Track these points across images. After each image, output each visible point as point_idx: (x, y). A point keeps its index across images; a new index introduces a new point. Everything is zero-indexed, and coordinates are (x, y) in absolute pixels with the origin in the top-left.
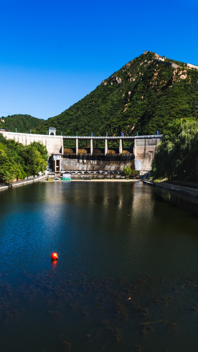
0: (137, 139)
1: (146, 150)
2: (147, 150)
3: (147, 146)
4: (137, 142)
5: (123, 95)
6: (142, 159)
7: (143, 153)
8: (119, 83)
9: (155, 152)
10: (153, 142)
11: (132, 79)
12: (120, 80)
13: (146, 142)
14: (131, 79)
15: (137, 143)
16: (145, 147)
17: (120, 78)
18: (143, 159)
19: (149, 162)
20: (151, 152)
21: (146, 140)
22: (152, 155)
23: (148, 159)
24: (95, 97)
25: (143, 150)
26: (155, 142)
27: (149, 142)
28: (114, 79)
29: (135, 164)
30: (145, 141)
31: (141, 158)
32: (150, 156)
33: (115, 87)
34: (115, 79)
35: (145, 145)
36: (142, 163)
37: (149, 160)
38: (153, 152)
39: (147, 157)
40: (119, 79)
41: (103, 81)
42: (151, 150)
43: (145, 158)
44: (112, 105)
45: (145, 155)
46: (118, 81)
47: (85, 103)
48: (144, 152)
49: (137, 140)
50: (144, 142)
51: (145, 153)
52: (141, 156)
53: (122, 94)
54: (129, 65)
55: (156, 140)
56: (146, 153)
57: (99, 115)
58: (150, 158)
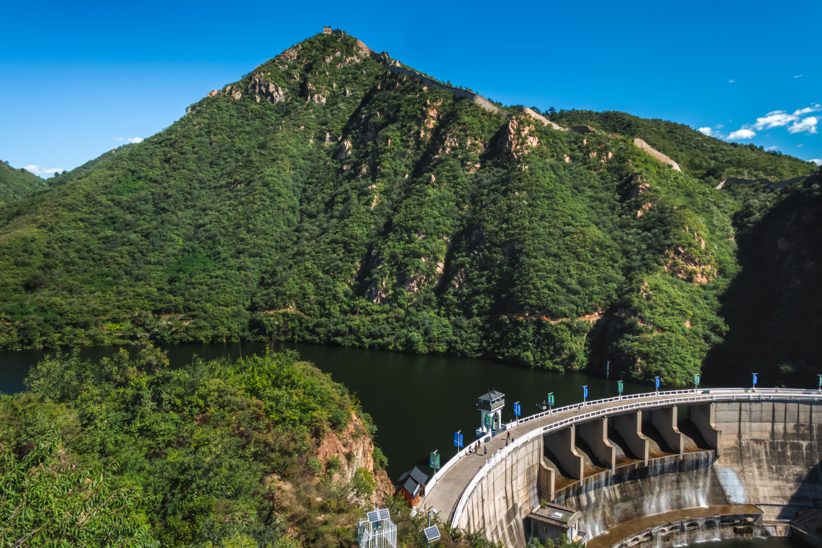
0: (718, 404)
1: (743, 436)
2: (745, 437)
3: (746, 425)
4: (718, 413)
5: (311, 141)
6: (735, 464)
7: (735, 445)
8: (278, 99)
9: (770, 443)
10: (764, 414)
11: (319, 98)
12: (281, 93)
13: (743, 413)
14: (316, 96)
15: (716, 416)
16: (740, 427)
17: (280, 89)
18: (738, 463)
19: (761, 474)
20: (757, 441)
21: (743, 404)
22: (763, 451)
23: (755, 465)
24: (220, 134)
25: (735, 437)
26: (771, 413)
27: (753, 413)
28: (263, 89)
29: (722, 482)
30: (740, 410)
31: (732, 462)
32: (759, 455)
33: (270, 109)
34: (267, 87)
35: (740, 421)
36: (739, 479)
37: (759, 467)
38: (763, 441)
39: (750, 458)
40: (277, 91)
41: (229, 88)
42: (757, 435)
43: (745, 461)
44: (294, 169)
45: (741, 452)
46: (274, 95)
47: (193, 148)
48: (736, 443)
49: (716, 407)
50: (738, 412)
51: (740, 444)
52: (730, 454)
53: (309, 138)
54: (294, 54)
55: (771, 408)
56: (743, 445)
57: (271, 198)
58: (760, 461)
